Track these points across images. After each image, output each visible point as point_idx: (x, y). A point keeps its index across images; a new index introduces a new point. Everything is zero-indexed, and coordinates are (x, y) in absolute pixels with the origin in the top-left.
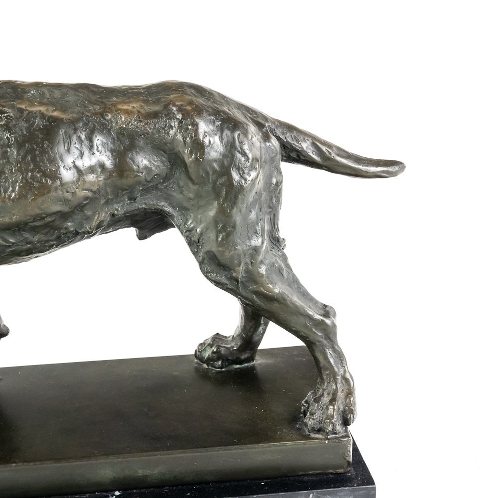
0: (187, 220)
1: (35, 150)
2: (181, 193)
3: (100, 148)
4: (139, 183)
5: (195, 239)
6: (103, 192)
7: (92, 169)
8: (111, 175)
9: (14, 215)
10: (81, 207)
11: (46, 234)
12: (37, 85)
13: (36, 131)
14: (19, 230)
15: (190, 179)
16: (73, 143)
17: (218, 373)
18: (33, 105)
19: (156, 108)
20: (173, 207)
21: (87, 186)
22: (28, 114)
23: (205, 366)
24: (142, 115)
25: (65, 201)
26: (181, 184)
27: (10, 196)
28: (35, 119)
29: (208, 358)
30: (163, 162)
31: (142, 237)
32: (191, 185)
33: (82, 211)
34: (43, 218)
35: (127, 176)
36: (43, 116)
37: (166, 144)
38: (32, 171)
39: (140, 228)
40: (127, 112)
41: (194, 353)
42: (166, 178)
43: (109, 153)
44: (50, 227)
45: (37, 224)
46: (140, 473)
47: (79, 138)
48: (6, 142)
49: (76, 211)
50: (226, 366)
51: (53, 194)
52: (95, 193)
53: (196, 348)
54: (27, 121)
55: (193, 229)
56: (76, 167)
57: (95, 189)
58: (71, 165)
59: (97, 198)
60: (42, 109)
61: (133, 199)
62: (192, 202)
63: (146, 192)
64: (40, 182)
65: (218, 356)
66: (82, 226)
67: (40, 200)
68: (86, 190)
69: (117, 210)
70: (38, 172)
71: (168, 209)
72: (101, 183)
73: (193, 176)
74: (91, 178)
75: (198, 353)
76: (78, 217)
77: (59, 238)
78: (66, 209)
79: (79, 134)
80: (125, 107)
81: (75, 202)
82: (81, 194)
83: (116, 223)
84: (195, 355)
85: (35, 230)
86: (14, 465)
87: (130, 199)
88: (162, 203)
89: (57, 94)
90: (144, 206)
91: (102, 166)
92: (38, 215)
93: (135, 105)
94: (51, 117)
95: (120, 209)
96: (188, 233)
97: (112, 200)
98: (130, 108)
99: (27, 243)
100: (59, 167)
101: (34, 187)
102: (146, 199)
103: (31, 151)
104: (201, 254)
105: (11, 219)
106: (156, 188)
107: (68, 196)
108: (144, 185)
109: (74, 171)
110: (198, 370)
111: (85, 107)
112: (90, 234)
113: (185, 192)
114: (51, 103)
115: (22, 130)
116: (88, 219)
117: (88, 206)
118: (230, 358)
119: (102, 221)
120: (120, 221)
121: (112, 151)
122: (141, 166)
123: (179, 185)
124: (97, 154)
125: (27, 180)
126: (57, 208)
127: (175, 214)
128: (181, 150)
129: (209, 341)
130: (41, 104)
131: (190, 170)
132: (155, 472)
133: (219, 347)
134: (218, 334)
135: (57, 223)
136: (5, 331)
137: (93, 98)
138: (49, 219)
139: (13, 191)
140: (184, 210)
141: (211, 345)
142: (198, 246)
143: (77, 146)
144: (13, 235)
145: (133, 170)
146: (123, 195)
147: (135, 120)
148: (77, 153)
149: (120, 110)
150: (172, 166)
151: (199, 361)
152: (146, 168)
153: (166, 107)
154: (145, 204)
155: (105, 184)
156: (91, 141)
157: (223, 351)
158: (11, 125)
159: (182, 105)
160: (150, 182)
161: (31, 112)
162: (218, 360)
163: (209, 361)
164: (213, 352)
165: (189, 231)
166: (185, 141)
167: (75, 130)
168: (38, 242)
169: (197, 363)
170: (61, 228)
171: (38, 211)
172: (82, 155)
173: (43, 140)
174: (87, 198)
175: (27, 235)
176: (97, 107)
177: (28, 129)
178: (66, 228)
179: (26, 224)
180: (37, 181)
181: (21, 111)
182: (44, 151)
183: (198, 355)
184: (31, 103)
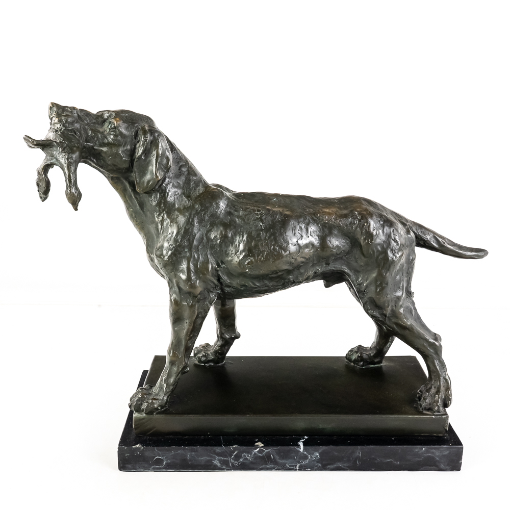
0: (358, 278)
1: (276, 233)
2: (356, 262)
3: (312, 234)
4: (333, 255)
5: (363, 289)
6: (311, 259)
7: (307, 246)
8: (317, 250)
9: (262, 270)
10: (298, 267)
11: (277, 282)
12: (276, 195)
13: (278, 222)
14: (263, 279)
15: (363, 254)
16: (297, 230)
17: (360, 369)
18: (275, 207)
19: (345, 212)
20: (350, 270)
21: (303, 255)
22: (273, 212)
23: (352, 364)
24: (338, 216)
25: (291, 263)
26: (357, 257)
27: (261, 259)
28: (277, 215)
29: (355, 360)
30: (347, 243)
31: (327, 286)
32: (363, 258)
33: (299, 269)
34: (277, 273)
35: (326, 251)
36: (281, 214)
37: (350, 233)
38: (274, 245)
39: (327, 281)
40: (329, 214)
41: (345, 356)
42: (348, 253)
43: (317, 237)
44: (280, 278)
45: (273, 276)
46: (321, 426)
47: (301, 227)
48: (260, 228)
49: (296, 270)
50: (365, 365)
51: (285, 259)
52: (307, 259)
53: (347, 353)
54: (272, 216)
55: (361, 283)
56: (298, 244)
57: (307, 257)
58: (296, 243)
59: (307, 263)
60: (281, 210)
61: (328, 264)
62: (363, 268)
63: (336, 260)
64: (278, 252)
65: (361, 358)
66: (297, 278)
67: (277, 262)
68: (303, 257)
69: (318, 270)
70: (277, 246)
71: (347, 271)
72: (311, 254)
73: (365, 253)
74: (307, 250)
75: (348, 356)
76: (296, 272)
77: (284, 284)
78: (290, 268)
79: (301, 225)
80: (328, 211)
81: (296, 264)
82: (300, 260)
83: (316, 277)
84: (346, 357)
85: (271, 279)
86: (248, 415)
87: (326, 264)
88: (344, 267)
89: (288, 200)
90: (334, 268)
91: (313, 245)
92: (275, 271)
93: (334, 210)
94: (286, 214)
95: (320, 269)
96: (358, 286)
97: (316, 264)
98: (330, 211)
99: (266, 287)
100: (289, 244)
101: (275, 255)
102: (335, 265)
103: (273, 234)
104: (366, 298)
105: (260, 272)
106: (341, 258)
107: (293, 261)
108: (336, 256)
109: (297, 246)
110: (347, 367)
111: (304, 209)
112: (300, 283)
113: (359, 262)
114: (285, 206)
115: (269, 221)
116: (301, 274)
117: (302, 267)
118: (368, 361)
119: (309, 276)
120: (318, 276)
121: (318, 236)
122: (335, 246)
123: (355, 257)
124: (310, 237)
125: (271, 251)
126: (285, 267)
127: (351, 274)
128: (359, 237)
129: (356, 349)
130: (280, 206)
131: (363, 249)
132: (329, 426)
133: (361, 354)
134: (360, 345)
135: (284, 276)
136: (238, 335)
137: (309, 204)
138: (280, 273)
139: (262, 256)
140: (357, 272)
141: (357, 352)
142: (364, 294)
143: (299, 232)
144: (259, 282)
145: (330, 247)
146: (323, 262)
147: (334, 219)
148: (299, 236)
149: (325, 212)
150: (352, 246)
151: (348, 361)
152: (337, 246)
153: (352, 211)
154: (334, 267)
155: (313, 255)
156: (307, 230)
157: (365, 356)
158: (263, 218)
159: (361, 211)
160: (339, 254)
161: (275, 211)
162: (361, 361)
163: (355, 361)
164: (358, 356)
165: (360, 284)
166: (362, 232)
167: (299, 223)
168: (272, 286)
169: (347, 362)
170: (286, 279)
171: (275, 269)
172: (302, 237)
173: (281, 228)
174: (302, 262)
175: (266, 282)
176: (311, 210)
177: (272, 221)
178: (289, 279)
179: (267, 275)
180: (276, 252)
181: (269, 210)
182: (281, 234)
183: (348, 357)
184: (274, 205)
